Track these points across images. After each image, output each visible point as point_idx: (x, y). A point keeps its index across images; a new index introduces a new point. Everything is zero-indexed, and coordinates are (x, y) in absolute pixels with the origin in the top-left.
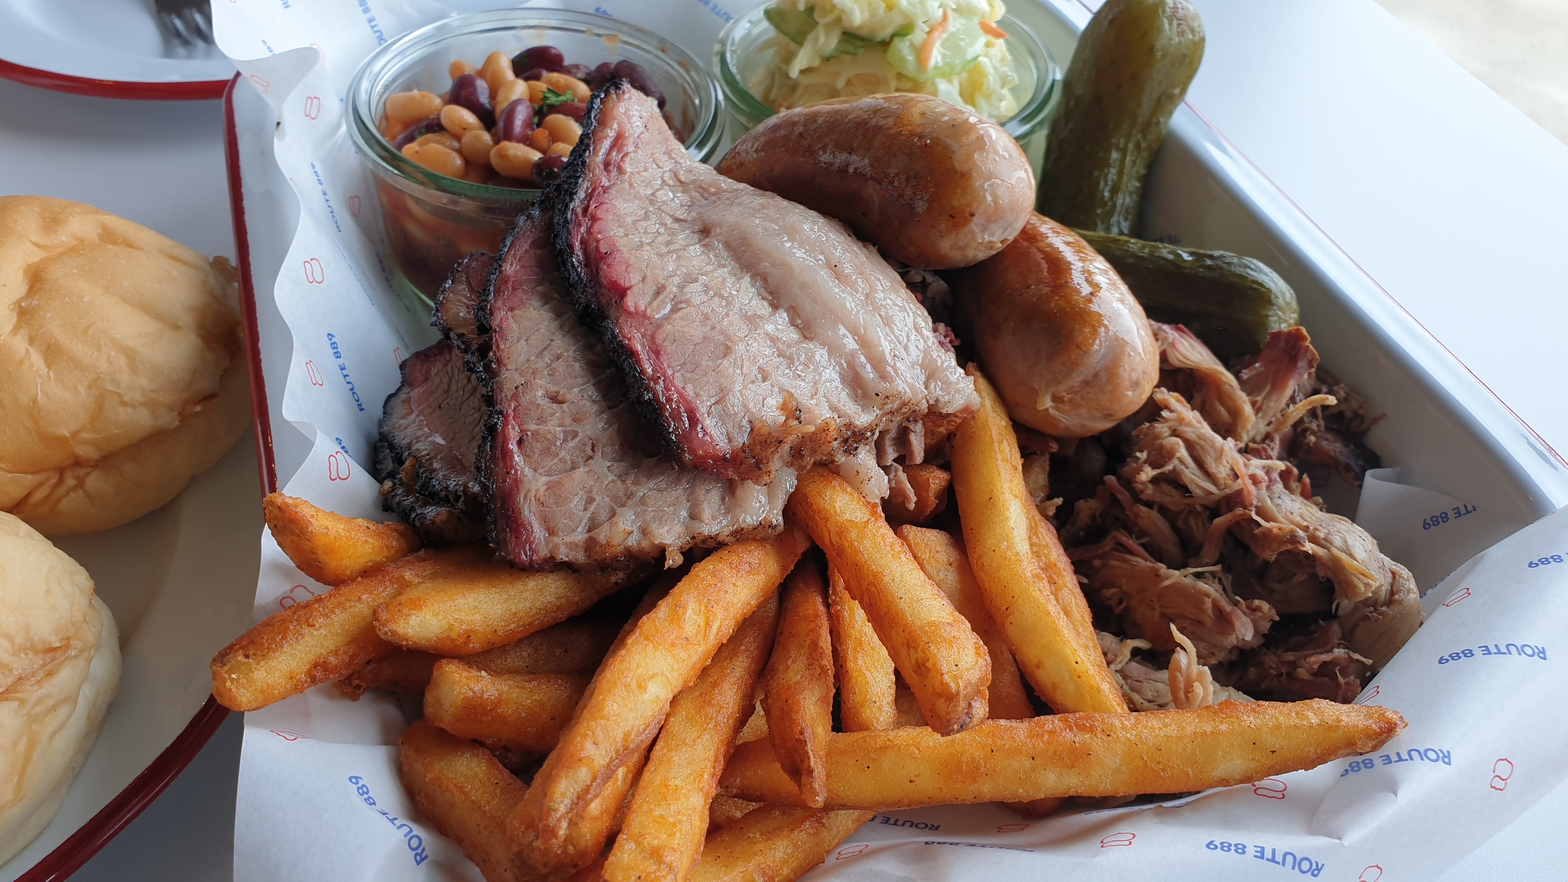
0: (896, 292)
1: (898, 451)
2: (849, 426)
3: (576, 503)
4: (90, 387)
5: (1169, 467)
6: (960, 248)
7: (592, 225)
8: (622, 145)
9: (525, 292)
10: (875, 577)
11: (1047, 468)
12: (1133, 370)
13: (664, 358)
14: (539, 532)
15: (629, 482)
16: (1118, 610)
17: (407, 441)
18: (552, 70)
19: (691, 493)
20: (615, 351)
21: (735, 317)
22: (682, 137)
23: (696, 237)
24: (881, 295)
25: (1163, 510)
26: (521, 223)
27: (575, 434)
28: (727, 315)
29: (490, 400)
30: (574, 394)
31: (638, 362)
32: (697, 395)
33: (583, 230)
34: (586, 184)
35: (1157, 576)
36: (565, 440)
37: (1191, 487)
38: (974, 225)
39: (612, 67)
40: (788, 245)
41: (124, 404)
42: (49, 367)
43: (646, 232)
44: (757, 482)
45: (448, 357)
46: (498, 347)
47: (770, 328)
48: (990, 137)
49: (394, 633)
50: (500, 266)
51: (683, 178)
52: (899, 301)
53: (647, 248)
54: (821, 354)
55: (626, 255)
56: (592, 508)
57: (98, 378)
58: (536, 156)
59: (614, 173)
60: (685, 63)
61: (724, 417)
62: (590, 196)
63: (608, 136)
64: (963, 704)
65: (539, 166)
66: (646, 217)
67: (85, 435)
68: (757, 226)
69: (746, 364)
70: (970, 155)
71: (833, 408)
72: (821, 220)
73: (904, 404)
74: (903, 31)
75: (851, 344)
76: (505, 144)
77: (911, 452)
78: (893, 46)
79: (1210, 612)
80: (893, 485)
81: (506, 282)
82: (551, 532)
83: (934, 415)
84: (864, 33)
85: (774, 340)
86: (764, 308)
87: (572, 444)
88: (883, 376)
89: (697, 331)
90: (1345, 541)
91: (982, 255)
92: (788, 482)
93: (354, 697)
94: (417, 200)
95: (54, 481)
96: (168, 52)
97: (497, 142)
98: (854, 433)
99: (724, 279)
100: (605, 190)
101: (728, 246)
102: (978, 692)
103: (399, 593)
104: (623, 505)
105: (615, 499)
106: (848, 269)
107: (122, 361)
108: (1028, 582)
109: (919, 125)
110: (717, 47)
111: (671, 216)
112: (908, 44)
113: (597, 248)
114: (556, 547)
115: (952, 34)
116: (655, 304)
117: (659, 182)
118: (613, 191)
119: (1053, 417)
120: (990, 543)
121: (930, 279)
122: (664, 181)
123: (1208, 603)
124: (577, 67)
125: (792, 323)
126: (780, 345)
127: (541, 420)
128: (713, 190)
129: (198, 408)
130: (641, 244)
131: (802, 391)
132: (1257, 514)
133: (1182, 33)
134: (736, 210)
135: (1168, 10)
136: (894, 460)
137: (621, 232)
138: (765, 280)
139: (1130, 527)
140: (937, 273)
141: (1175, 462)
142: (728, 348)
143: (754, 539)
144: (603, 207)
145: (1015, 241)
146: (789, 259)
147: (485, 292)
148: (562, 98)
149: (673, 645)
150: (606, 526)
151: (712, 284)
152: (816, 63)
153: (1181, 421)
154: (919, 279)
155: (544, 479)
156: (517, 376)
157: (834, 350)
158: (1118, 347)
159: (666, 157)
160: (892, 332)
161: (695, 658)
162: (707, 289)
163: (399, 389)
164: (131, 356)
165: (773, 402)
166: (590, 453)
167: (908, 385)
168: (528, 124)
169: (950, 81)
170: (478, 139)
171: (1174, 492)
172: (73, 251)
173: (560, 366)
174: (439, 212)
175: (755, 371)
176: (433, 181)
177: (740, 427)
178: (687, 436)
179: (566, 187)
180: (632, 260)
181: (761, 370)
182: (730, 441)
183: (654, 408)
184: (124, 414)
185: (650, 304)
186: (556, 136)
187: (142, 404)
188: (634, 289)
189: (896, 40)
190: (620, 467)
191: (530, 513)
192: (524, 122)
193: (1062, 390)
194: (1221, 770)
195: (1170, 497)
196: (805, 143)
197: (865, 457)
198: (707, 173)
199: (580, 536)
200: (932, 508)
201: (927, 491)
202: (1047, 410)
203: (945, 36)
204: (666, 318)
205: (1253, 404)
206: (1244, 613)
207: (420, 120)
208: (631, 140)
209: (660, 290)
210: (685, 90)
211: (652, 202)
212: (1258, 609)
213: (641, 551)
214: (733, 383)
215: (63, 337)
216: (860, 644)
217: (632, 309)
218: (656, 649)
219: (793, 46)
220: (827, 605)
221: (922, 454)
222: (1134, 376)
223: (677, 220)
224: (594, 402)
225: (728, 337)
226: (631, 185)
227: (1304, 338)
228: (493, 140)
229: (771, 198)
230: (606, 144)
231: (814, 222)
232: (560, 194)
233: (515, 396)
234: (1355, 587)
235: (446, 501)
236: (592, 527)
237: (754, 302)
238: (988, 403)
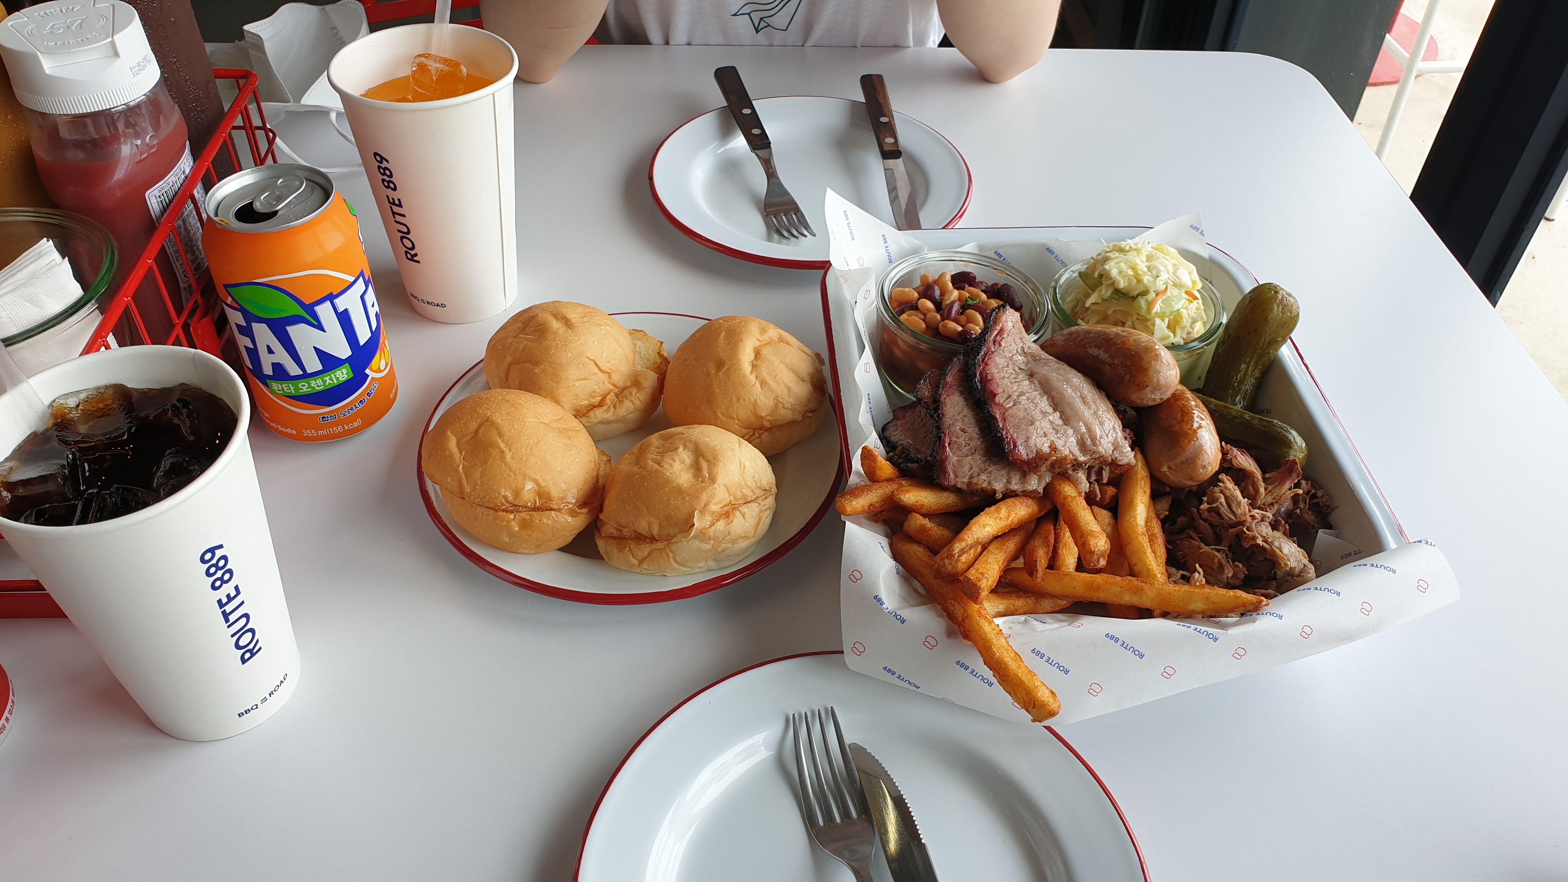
0: (1109, 413)
1: (1097, 477)
2: (1076, 460)
3: (966, 469)
4: (774, 399)
5: (1215, 505)
6: (1140, 399)
7: (985, 367)
8: (1002, 334)
9: (954, 389)
10: (1074, 514)
11: (1170, 503)
12: (1203, 461)
13: (1007, 422)
14: (952, 476)
15: (986, 465)
16: (1182, 561)
17: (896, 440)
18: (970, 285)
19: (1008, 473)
20: (988, 417)
21: (1037, 412)
22: (1028, 330)
23: (1027, 377)
24: (1100, 413)
25: (1211, 524)
26: (955, 361)
27: (969, 445)
28: (1035, 410)
29: (938, 428)
30: (970, 430)
31: (997, 422)
32: (1018, 438)
33: (981, 368)
34: (985, 349)
35: (1200, 548)
36: (965, 446)
37: (1223, 515)
38: (1147, 390)
39: (999, 286)
40: (1065, 386)
41: (784, 408)
42: (762, 389)
43: (1006, 372)
44: (1035, 474)
45: (914, 410)
46: (943, 409)
47: (1051, 418)
48: (1161, 355)
49: (900, 498)
50: (945, 378)
51: (1026, 351)
52: (1109, 416)
53: (1006, 379)
54: (1070, 432)
55: (998, 381)
56: (972, 471)
57: (778, 396)
58: (960, 329)
59: (997, 345)
60: (1036, 290)
61: (1027, 447)
62: (986, 354)
63: (997, 329)
64: (1095, 557)
65: (960, 333)
66: (1008, 366)
67: (768, 417)
68: (1054, 376)
69: (1039, 430)
70: (1150, 362)
71: (1071, 452)
72: (1082, 378)
73: (1101, 457)
74: (1144, 293)
75: (1084, 429)
76: (947, 321)
77: (1102, 478)
78: (1137, 300)
79: (1216, 564)
80: (1092, 489)
81: (947, 384)
82: (956, 476)
83: (1114, 464)
84: (1124, 291)
85: (1052, 423)
86: (1050, 410)
87: (967, 448)
88: (1094, 444)
89: (1021, 414)
90: (1280, 545)
91: (1151, 403)
92: (1048, 479)
93: (876, 522)
94: (903, 340)
95: (751, 433)
96: (769, 239)
97: (943, 320)
98: (1077, 463)
99: (1036, 396)
100: (993, 352)
101: (1040, 383)
102: (1104, 556)
103: (899, 488)
104: (983, 472)
105: (980, 469)
106: (1089, 399)
107: (786, 391)
108: (1138, 535)
109: (1132, 345)
110: (1053, 284)
111: (1018, 367)
112: (1145, 299)
113: (986, 376)
114: (957, 482)
115: (1169, 297)
116: (1007, 402)
117: (1015, 351)
118: (995, 353)
119: (1167, 475)
120: (1127, 518)
121: (1128, 410)
122: (1017, 351)
123: (1216, 559)
124: (982, 283)
125: (1061, 417)
126: (1054, 425)
127: (957, 437)
128: (1038, 358)
129: (811, 415)
130: (1004, 377)
131: (1059, 444)
132: (1246, 529)
133: (1283, 313)
134: (1046, 368)
135: (1278, 300)
136: (1094, 480)
137: (996, 371)
138: (1053, 399)
139: (1196, 529)
140: (1132, 408)
141: (1218, 503)
142: (1032, 422)
143: (1030, 497)
144: (991, 360)
145: (1168, 399)
146: (1064, 392)
147: (938, 387)
148: (975, 302)
149: (996, 518)
150: (976, 479)
151: (1030, 397)
152: (1099, 301)
153: (1226, 488)
154: (1122, 409)
155: (956, 458)
156: (949, 420)
157: (1076, 431)
158: (1200, 449)
159: (1020, 340)
160: (1103, 428)
161: (1002, 525)
162: (1028, 399)
163: (892, 420)
164: (789, 389)
165: (1047, 445)
166: (974, 452)
167: (1104, 449)
168: (958, 313)
169: (1163, 320)
170: (935, 317)
171: (1216, 516)
172: (769, 343)
173: (966, 419)
174: (910, 346)
175: (1042, 433)
176: (913, 334)
177: (1032, 452)
178: (1012, 451)
179: (976, 349)
180: (1000, 383)
181: (1044, 433)
182: (1027, 456)
183: (1001, 439)
184: (783, 412)
185: (1005, 401)
186: (970, 320)
187: (790, 409)
188: (999, 395)
189: (1139, 297)
190: (984, 459)
191: (950, 469)
192: (956, 311)
193: (1172, 464)
194: (1192, 607)
195: (1214, 519)
196: (1082, 343)
197: (1081, 476)
198: (1035, 348)
199: (966, 480)
200: (1107, 502)
201: (1106, 494)
202: (1165, 472)
203: (1164, 297)
204: (1010, 407)
205: (1266, 489)
206: (1231, 567)
207: (907, 303)
208: (1007, 332)
209: (1009, 397)
210: (1033, 303)
211: (1011, 360)
212: (1238, 566)
213: (987, 490)
214: (1032, 436)
215: (768, 379)
216: (1066, 545)
217: (997, 402)
218: (990, 517)
219: (1090, 291)
220: (1055, 529)
221: (1107, 480)
222: (1204, 463)
223: (1020, 369)
224: (978, 434)
225: (1033, 418)
226: (1003, 351)
227: (1297, 464)
228: (941, 318)
229: (1063, 365)
230: (996, 332)
231: (1079, 379)
232: (973, 351)
233: (948, 428)
234: (1280, 564)
235: (917, 462)
236: (971, 477)
237: (1046, 407)
238: (1140, 465)
